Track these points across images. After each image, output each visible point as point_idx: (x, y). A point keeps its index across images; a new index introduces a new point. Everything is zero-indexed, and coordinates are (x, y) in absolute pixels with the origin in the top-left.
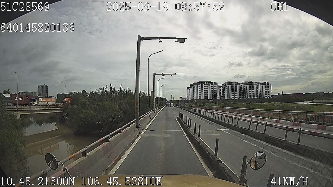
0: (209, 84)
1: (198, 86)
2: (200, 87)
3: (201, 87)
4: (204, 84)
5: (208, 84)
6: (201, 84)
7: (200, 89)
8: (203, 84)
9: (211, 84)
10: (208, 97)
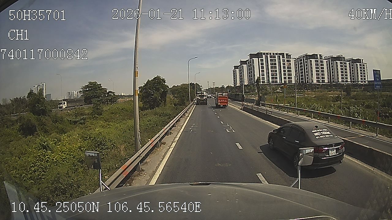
0: (278, 56)
1: (260, 59)
2: (262, 60)
3: (264, 60)
4: (269, 56)
5: (276, 56)
6: (264, 56)
7: (262, 64)
8: (267, 56)
9: (281, 56)
10: (278, 80)
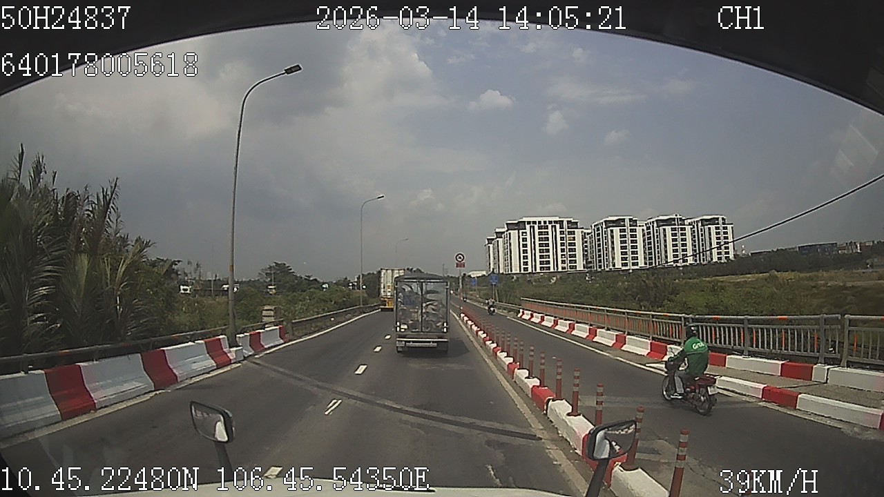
0: (552, 226)
1: (521, 231)
2: (524, 234)
6: (528, 227)
8: (534, 227)
10: (551, 265)
